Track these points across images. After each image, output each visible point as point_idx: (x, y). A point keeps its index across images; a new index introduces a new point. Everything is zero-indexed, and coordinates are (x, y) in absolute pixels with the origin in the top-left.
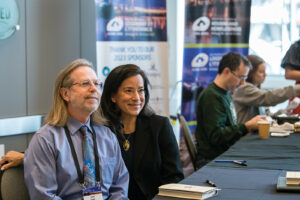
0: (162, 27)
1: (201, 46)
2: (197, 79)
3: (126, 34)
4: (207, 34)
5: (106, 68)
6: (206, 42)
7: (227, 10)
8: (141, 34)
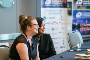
0: (65, 3)
1: (79, 9)
2: (78, 21)
3: (52, 5)
4: (81, 5)
5: (44, 17)
6: (81, 8)
8: (57, 5)
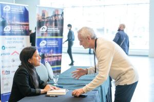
0: (27, 30)
3: (12, 33)
4: (46, 33)
6: (45, 36)
7: (54, 23)
8: (18, 33)
